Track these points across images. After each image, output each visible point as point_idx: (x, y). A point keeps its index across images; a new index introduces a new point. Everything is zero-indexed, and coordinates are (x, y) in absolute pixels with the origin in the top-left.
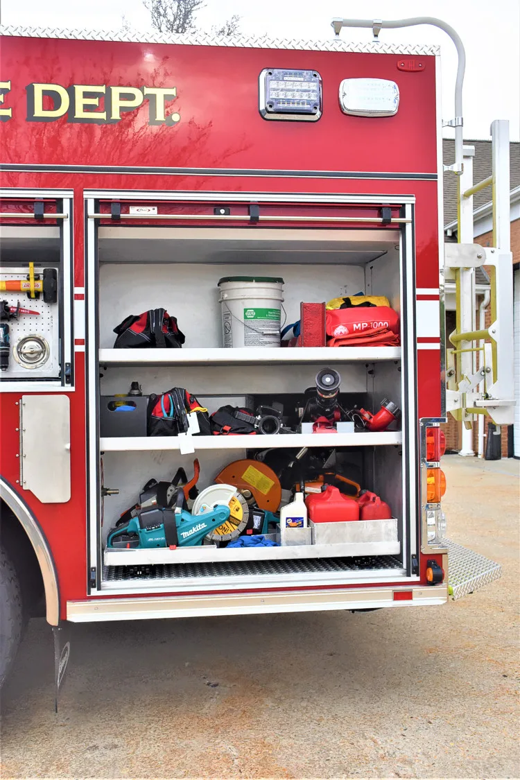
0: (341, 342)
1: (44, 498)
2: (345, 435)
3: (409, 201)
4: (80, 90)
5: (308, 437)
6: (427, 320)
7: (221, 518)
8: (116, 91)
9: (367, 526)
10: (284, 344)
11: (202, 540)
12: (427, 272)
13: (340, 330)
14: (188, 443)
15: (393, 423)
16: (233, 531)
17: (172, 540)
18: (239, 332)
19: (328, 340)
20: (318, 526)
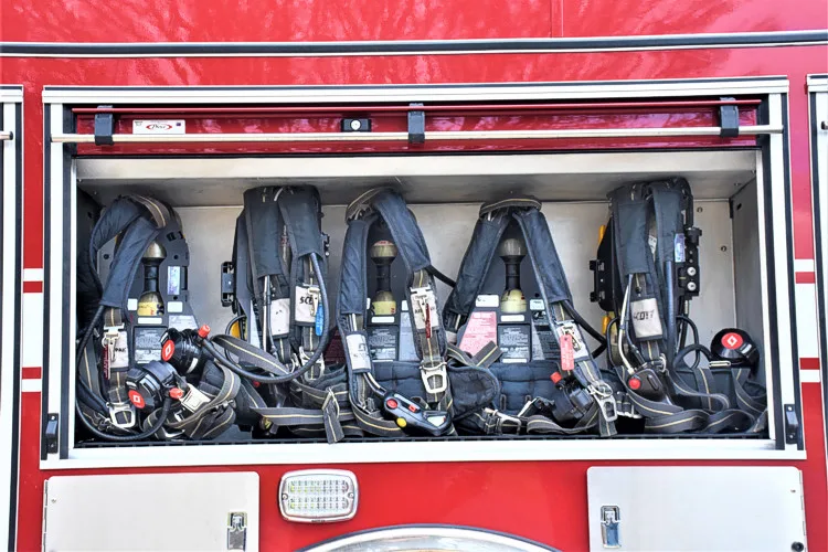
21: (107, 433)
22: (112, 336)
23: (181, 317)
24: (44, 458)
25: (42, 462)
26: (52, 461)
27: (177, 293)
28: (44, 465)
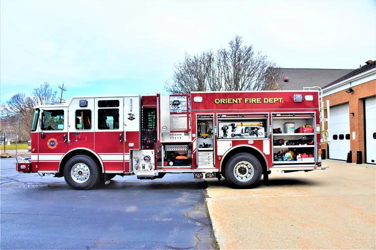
0: (306, 132)
1: (266, 154)
2: (306, 146)
3: (315, 112)
4: (270, 99)
5: (300, 146)
6: (318, 129)
7: (289, 158)
8: (275, 99)
9: (310, 158)
10: (295, 132)
11: (286, 160)
12: (318, 122)
13: (305, 131)
14: (285, 146)
15: (313, 144)
16: (291, 159)
17: (283, 160)
18: (289, 131)
19: (303, 132)
20: (303, 158)
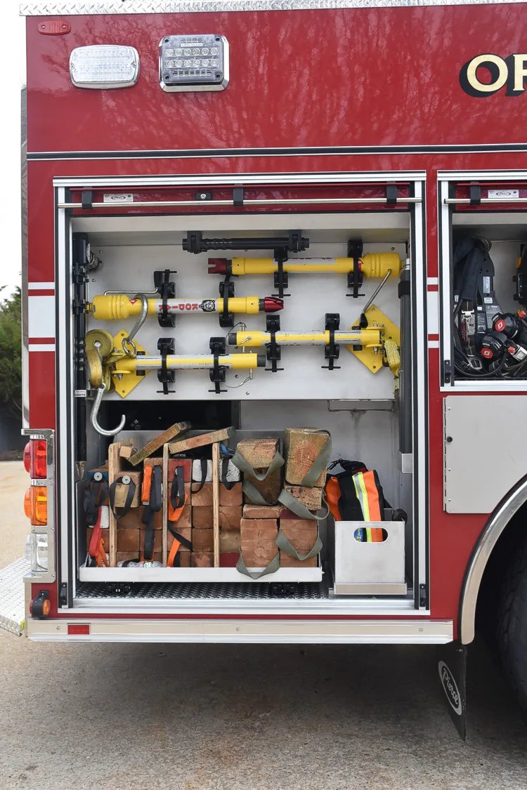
21: (468, 373)
22: (468, 317)
23: (492, 306)
24: (443, 385)
25: (441, 388)
26: (446, 388)
27: (489, 292)
28: (442, 389)
